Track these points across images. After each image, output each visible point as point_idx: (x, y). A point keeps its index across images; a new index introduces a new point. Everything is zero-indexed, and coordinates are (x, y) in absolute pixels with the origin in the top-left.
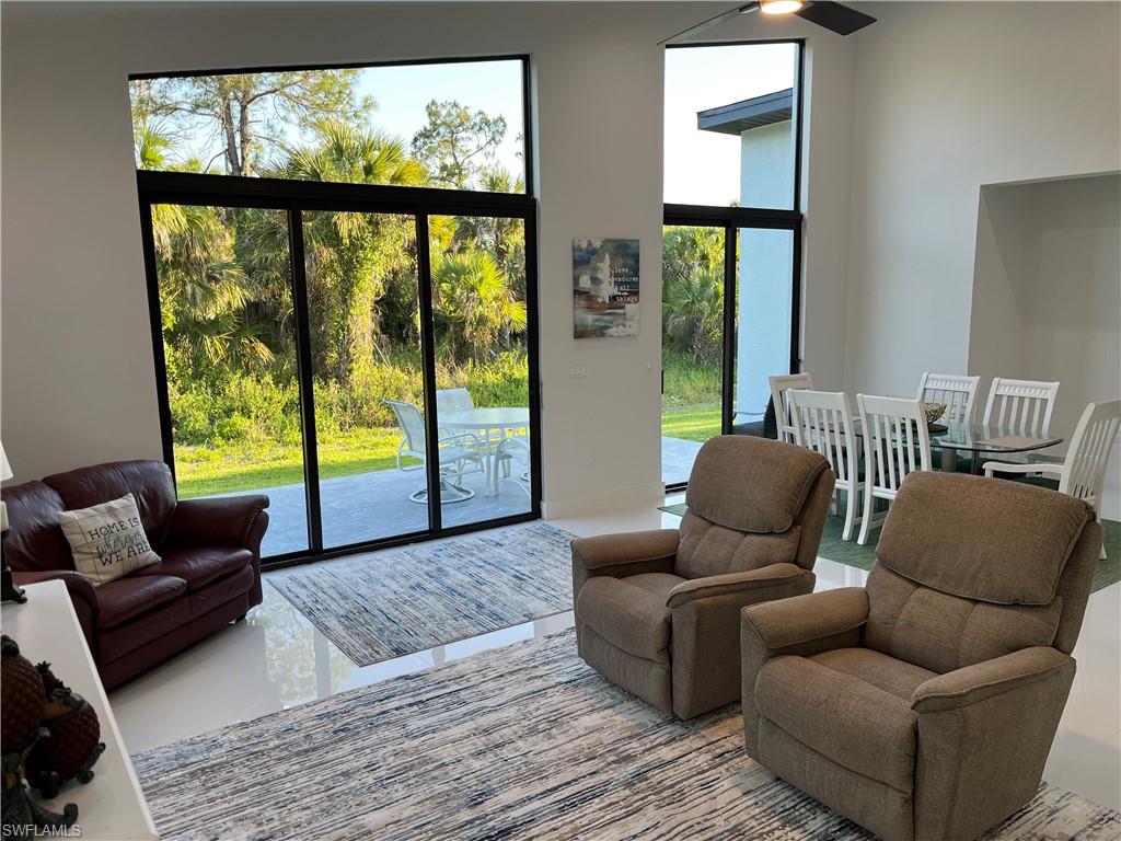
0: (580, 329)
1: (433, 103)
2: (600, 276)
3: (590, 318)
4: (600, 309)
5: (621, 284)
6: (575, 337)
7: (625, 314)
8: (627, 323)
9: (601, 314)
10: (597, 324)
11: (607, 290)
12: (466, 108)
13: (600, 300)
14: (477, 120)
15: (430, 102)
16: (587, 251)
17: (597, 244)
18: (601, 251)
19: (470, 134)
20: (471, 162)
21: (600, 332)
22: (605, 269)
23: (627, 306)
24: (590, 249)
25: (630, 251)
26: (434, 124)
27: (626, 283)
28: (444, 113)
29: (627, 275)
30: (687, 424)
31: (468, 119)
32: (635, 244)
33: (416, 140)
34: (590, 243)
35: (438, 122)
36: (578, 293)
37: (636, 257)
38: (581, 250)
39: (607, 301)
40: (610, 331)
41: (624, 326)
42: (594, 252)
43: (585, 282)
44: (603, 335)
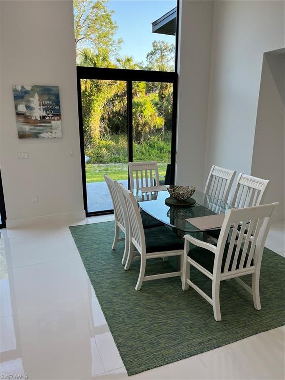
0: (21, 133)
1: (155, 41)
2: (32, 105)
3: (27, 128)
4: (33, 123)
5: (48, 110)
6: (19, 138)
7: (51, 126)
8: (54, 131)
9: (34, 126)
10: (32, 131)
11: (38, 113)
12: (167, 43)
13: (33, 118)
14: (171, 47)
15: (154, 41)
16: (21, 91)
17: (28, 88)
18: (32, 93)
19: (168, 53)
20: (168, 64)
21: (36, 135)
22: (35, 101)
23: (52, 121)
24: (24, 90)
25: (51, 92)
26: (155, 50)
27: (51, 110)
28: (159, 45)
29: (51, 105)
30: (135, 180)
31: (168, 47)
32: (56, 88)
33: (148, 56)
34: (23, 87)
35: (157, 49)
36: (18, 114)
37: (57, 96)
38: (17, 91)
39: (39, 119)
40: (42, 135)
41: (52, 132)
42: (26, 92)
43: (22, 108)
44: (37, 137)
